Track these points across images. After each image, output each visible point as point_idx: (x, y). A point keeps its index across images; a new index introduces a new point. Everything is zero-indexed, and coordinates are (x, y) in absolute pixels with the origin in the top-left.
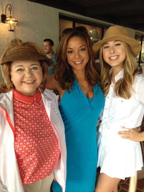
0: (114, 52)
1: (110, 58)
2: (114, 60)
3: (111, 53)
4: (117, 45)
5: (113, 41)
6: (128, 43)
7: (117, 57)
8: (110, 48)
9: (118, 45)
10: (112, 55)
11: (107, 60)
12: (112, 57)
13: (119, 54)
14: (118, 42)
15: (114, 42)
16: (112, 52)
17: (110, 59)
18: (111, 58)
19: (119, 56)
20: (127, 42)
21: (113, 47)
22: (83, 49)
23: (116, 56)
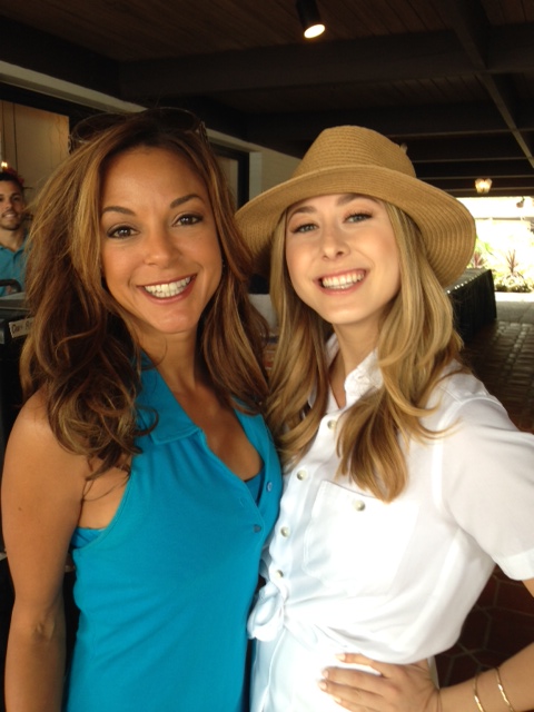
0: (340, 253)
1: (320, 281)
2: (341, 290)
3: (325, 256)
4: (358, 220)
5: (334, 199)
6: (412, 213)
7: (355, 277)
8: (320, 230)
9: (362, 216)
10: (332, 267)
11: (307, 291)
12: (331, 276)
13: (365, 264)
14: (358, 205)
15: (341, 202)
16: (330, 251)
17: (322, 286)
18: (327, 282)
19: (365, 272)
20: (404, 206)
21: (335, 226)
22: (189, 217)
23: (350, 272)
